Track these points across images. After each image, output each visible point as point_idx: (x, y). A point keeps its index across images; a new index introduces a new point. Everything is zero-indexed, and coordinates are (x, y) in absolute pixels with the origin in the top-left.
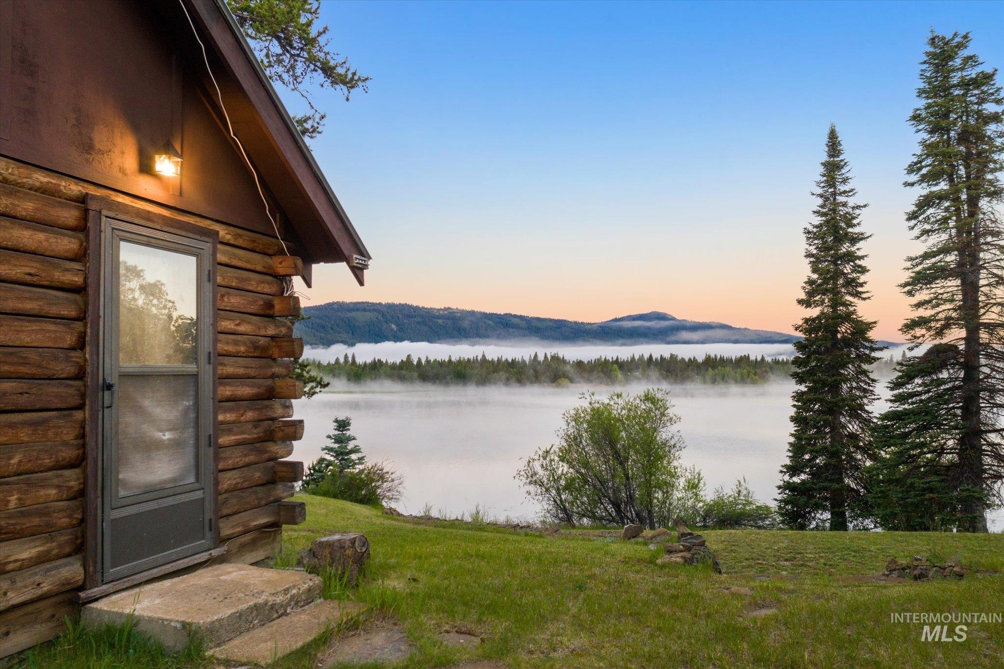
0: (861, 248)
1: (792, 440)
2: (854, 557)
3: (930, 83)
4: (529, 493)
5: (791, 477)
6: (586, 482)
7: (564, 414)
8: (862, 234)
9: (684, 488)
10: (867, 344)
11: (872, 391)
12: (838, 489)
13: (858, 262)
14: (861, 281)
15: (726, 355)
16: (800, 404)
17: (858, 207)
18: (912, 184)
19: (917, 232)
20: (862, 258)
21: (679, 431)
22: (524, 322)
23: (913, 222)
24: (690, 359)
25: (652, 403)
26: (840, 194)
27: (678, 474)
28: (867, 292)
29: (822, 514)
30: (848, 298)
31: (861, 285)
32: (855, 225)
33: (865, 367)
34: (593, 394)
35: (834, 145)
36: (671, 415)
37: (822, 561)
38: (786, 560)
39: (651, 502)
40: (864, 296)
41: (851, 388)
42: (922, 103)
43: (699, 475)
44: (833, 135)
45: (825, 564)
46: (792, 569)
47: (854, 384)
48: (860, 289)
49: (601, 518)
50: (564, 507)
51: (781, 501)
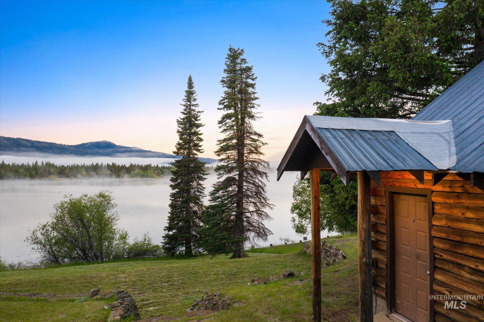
0: (200, 130)
1: (169, 215)
2: (194, 277)
3: (229, 68)
4: (33, 249)
5: (169, 232)
6: (66, 240)
7: (55, 205)
8: (201, 124)
9: (119, 239)
10: (202, 172)
11: (203, 193)
12: (188, 237)
13: (199, 136)
14: (200, 144)
15: (140, 164)
16: (173, 199)
17: (200, 112)
18: (221, 109)
19: (222, 129)
20: (201, 134)
21: (116, 212)
22: (29, 144)
23: (221, 125)
24: (122, 166)
25: (103, 198)
26: (192, 106)
27: (116, 232)
28: (202, 150)
29: (182, 248)
30: (195, 152)
31: (200, 146)
32: (198, 120)
33: (201, 182)
34: (71, 195)
35: (190, 84)
36: (113, 203)
37: (181, 281)
38: (165, 283)
39: (102, 247)
40: (201, 151)
41: (195, 191)
42: (225, 75)
43: (126, 232)
44: (190, 79)
45: (182, 283)
46: (168, 288)
47: (196, 190)
48: (199, 148)
49: (74, 258)
50: (54, 254)
51: (164, 243)
